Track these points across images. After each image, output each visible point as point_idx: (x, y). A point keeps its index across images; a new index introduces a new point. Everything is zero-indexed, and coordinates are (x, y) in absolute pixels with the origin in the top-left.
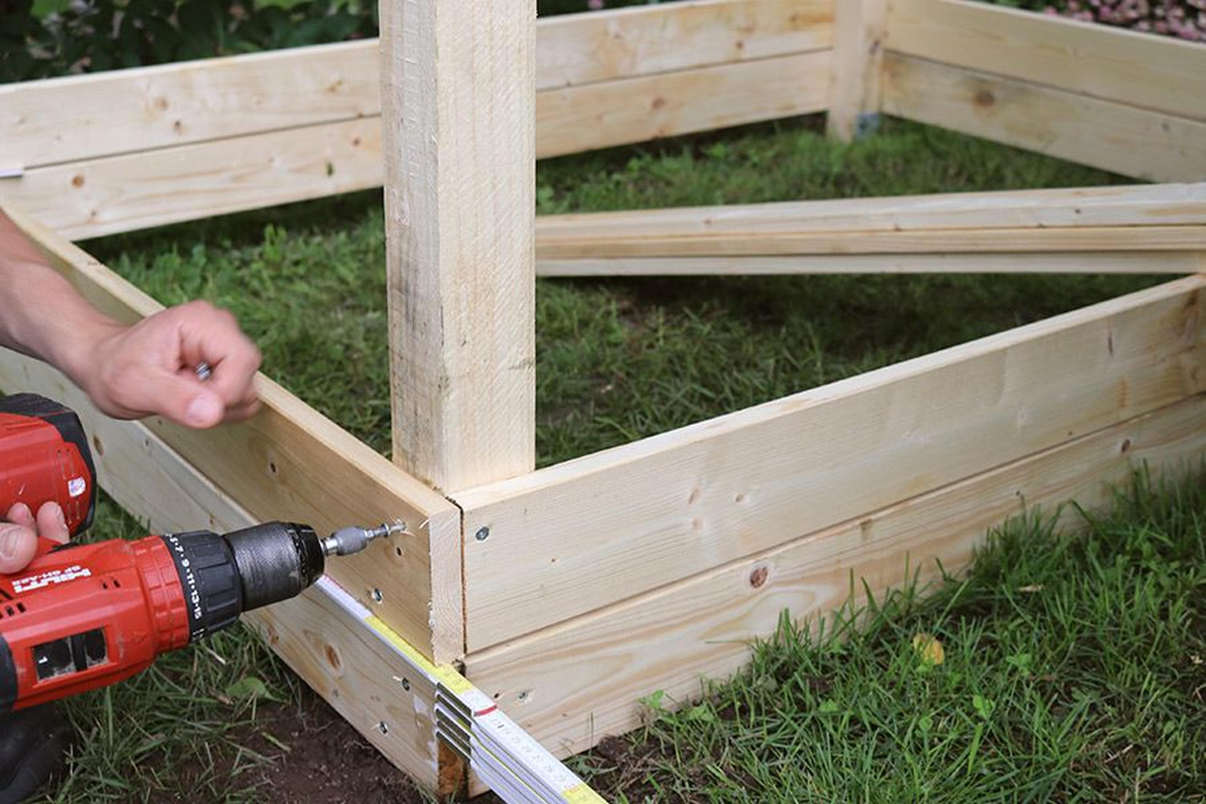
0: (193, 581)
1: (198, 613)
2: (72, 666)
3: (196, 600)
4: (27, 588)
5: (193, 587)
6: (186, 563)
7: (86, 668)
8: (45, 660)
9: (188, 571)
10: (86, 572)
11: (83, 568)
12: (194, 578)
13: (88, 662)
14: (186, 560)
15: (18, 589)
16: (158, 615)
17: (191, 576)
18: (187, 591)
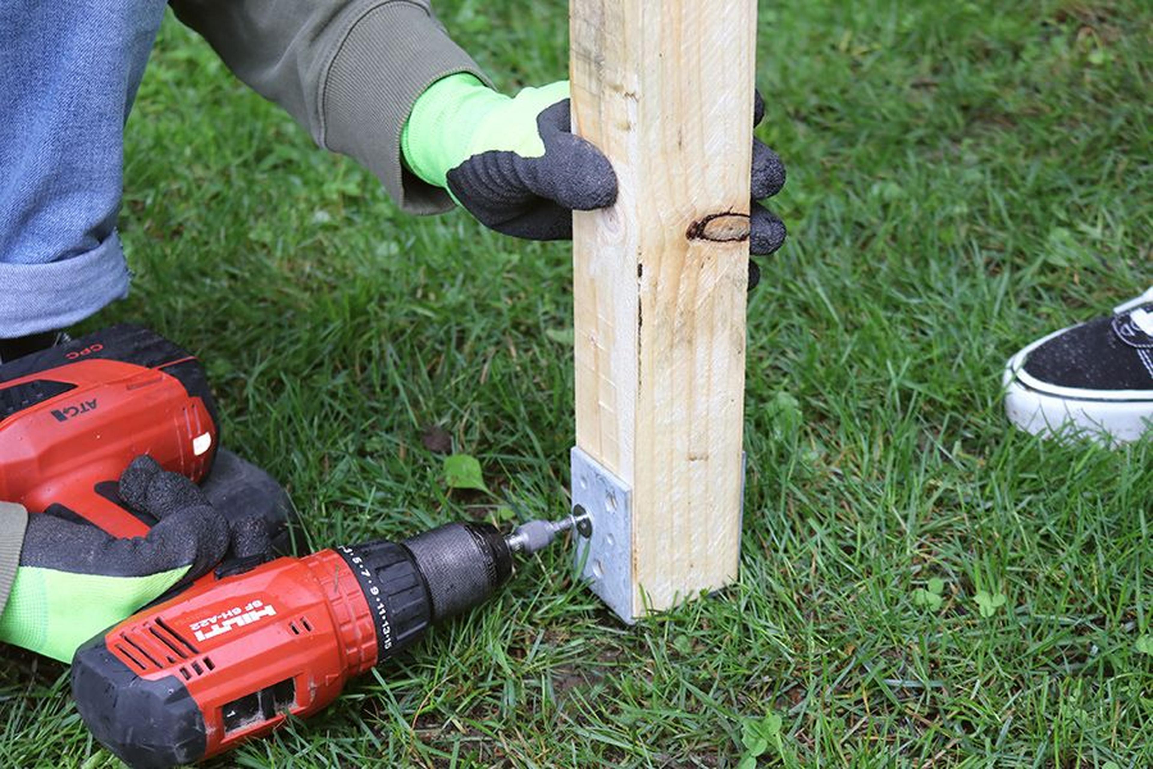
0: (384, 611)
1: (388, 644)
2: (260, 714)
3: (386, 632)
4: (209, 635)
5: (384, 618)
6: (375, 591)
7: (274, 715)
8: (233, 713)
9: (378, 600)
10: (270, 611)
11: (265, 605)
12: (384, 608)
13: (276, 709)
14: (375, 588)
15: (200, 636)
16: (349, 652)
17: (382, 606)
18: (378, 622)
